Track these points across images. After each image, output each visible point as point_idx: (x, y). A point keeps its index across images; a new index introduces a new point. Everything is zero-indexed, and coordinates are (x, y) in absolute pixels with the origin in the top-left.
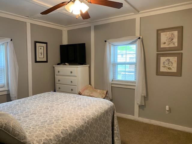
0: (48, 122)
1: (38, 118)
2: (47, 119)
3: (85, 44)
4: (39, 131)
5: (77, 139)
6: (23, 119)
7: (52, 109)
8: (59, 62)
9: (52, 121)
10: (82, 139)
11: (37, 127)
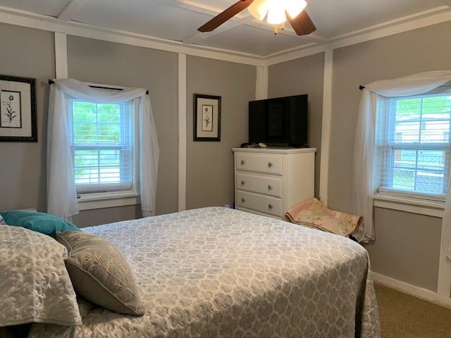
0: (193, 272)
1: (176, 262)
2: (192, 265)
3: (306, 96)
4: (168, 289)
5: (253, 324)
6: (147, 260)
7: (210, 244)
8: (247, 141)
9: (202, 271)
10: (268, 326)
11: (168, 280)
